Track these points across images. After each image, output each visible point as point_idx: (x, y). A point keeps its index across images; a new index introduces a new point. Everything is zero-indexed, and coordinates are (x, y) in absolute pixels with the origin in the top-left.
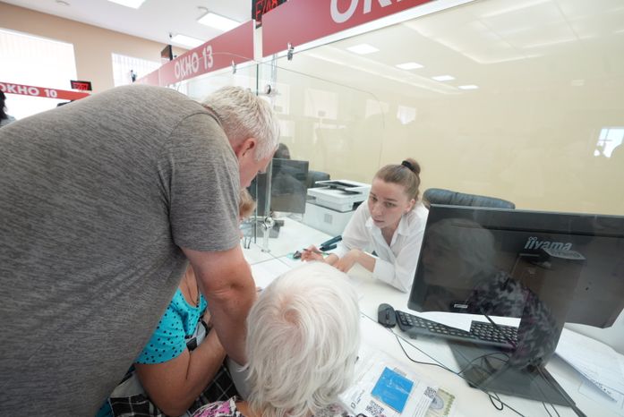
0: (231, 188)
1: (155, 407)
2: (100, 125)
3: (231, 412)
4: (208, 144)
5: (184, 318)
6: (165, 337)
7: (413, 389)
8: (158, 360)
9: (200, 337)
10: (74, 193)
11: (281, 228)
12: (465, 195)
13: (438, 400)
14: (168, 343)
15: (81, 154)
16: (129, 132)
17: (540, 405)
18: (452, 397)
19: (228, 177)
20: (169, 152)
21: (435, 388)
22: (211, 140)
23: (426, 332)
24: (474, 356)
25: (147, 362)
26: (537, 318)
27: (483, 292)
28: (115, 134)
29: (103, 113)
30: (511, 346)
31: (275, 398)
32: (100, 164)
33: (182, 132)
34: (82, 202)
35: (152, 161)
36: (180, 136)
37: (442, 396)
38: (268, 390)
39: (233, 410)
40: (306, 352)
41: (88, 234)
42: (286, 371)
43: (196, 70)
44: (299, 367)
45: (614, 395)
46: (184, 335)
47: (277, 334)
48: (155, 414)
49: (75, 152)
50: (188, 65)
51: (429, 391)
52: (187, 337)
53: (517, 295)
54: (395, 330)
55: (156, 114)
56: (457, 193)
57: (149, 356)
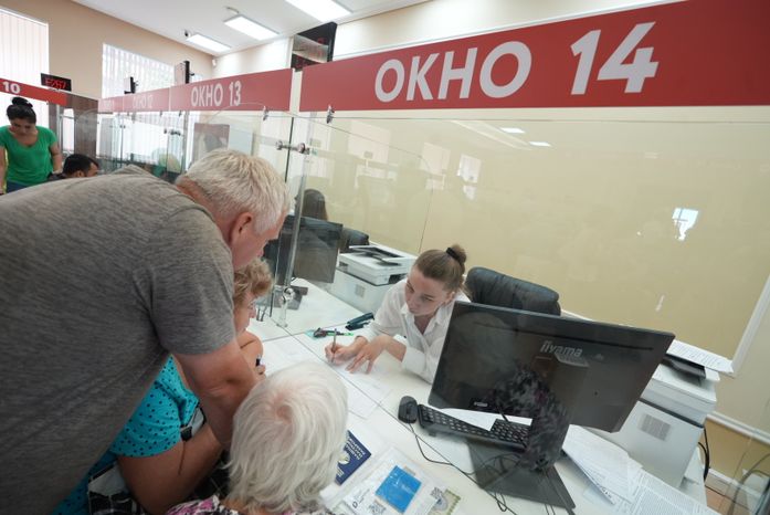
0: (223, 284)
1: (139, 506)
2: (68, 235)
3: (213, 508)
4: (193, 244)
5: (181, 405)
6: (156, 427)
7: (421, 488)
8: (148, 453)
9: (195, 426)
10: (36, 306)
11: (304, 297)
12: (511, 278)
13: (443, 501)
14: (161, 434)
15: (45, 266)
16: (101, 243)
17: (542, 507)
18: (458, 498)
19: (218, 274)
20: (146, 260)
21: (442, 489)
22: (197, 239)
23: (447, 429)
24: (488, 457)
25: (134, 454)
26: (546, 420)
27: (501, 391)
28: (85, 246)
29: (73, 222)
30: (522, 446)
31: (260, 492)
32: (66, 278)
33: (161, 236)
34: (44, 316)
35: (127, 272)
36: (160, 241)
37: (449, 497)
38: (251, 485)
39: (216, 505)
40: (295, 445)
41: (48, 348)
42: (274, 464)
43: (218, 104)
44: (286, 460)
45: (614, 499)
46: (179, 424)
47: (269, 429)
48: (138, 512)
49: (40, 265)
50: (209, 95)
51: (436, 492)
52: (182, 426)
53: (529, 397)
54: (415, 426)
55: (133, 220)
56: (503, 276)
57: (138, 447)
